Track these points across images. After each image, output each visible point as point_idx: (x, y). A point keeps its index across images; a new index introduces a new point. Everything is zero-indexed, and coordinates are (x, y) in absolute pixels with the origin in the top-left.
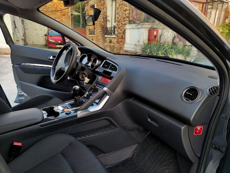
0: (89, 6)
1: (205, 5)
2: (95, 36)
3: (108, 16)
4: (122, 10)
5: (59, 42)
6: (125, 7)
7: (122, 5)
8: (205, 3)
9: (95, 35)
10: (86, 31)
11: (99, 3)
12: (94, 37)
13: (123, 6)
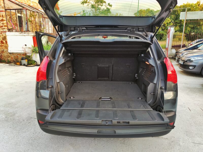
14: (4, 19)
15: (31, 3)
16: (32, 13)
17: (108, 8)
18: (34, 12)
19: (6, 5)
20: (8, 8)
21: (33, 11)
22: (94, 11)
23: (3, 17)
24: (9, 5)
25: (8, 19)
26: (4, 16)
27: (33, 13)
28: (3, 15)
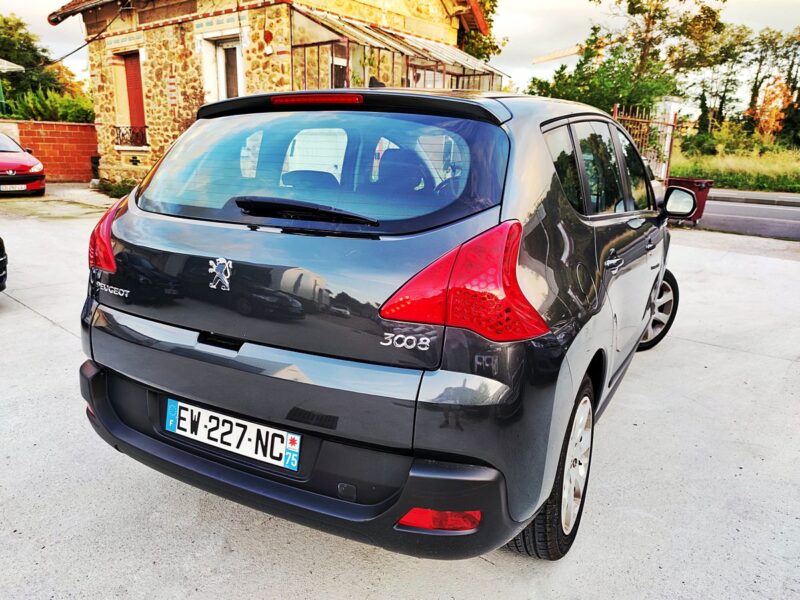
0: (110, 54)
1: (461, 79)
2: (149, 149)
3: (209, 93)
4: (266, 80)
5: (11, 172)
6: (276, 73)
7: (264, 68)
8: (461, 75)
9: (148, 145)
10: (96, 131)
11: (160, 49)
12: (146, 152)
13: (269, 69)
14: (287, 77)
15: (380, 19)
16: (368, 54)
17: (709, 9)
18: (376, 50)
19: (296, 32)
20: (301, 41)
21: (372, 47)
22: (643, 27)
23: (283, 72)
24: (307, 30)
25: (298, 79)
26: (286, 69)
27: (372, 52)
28: (285, 64)
